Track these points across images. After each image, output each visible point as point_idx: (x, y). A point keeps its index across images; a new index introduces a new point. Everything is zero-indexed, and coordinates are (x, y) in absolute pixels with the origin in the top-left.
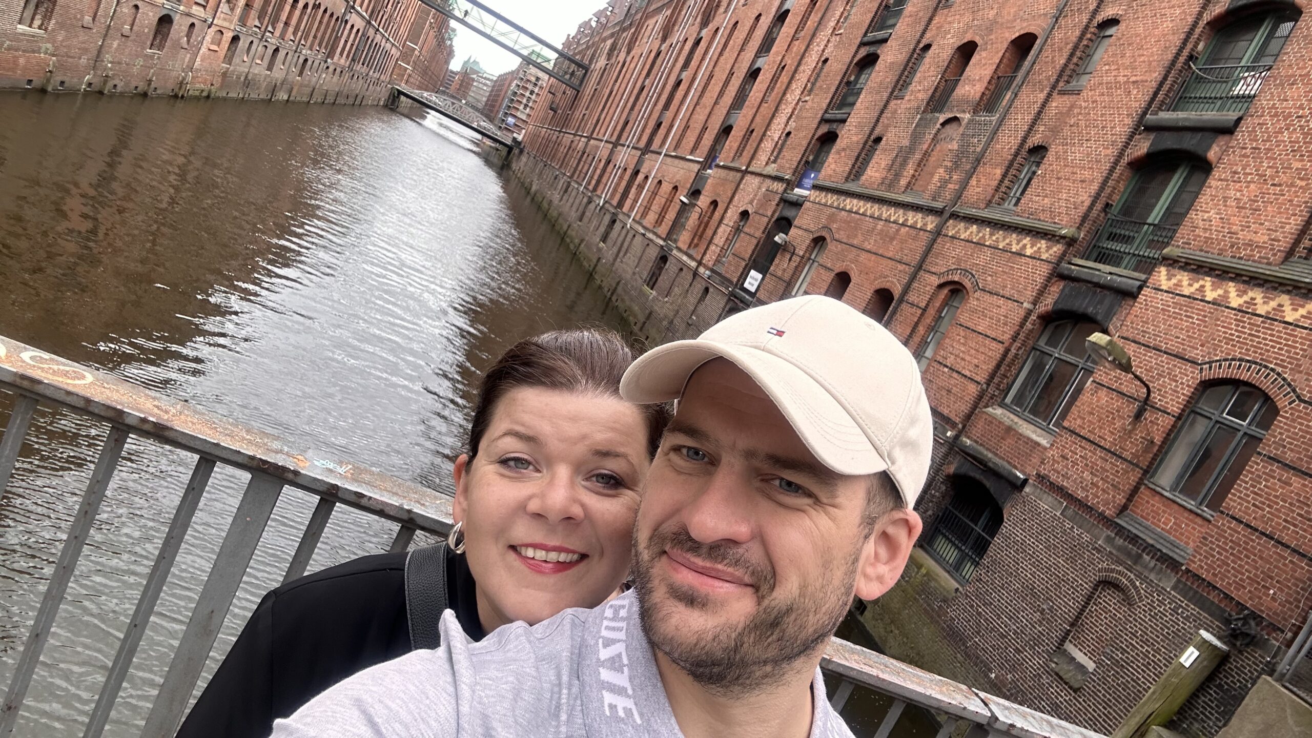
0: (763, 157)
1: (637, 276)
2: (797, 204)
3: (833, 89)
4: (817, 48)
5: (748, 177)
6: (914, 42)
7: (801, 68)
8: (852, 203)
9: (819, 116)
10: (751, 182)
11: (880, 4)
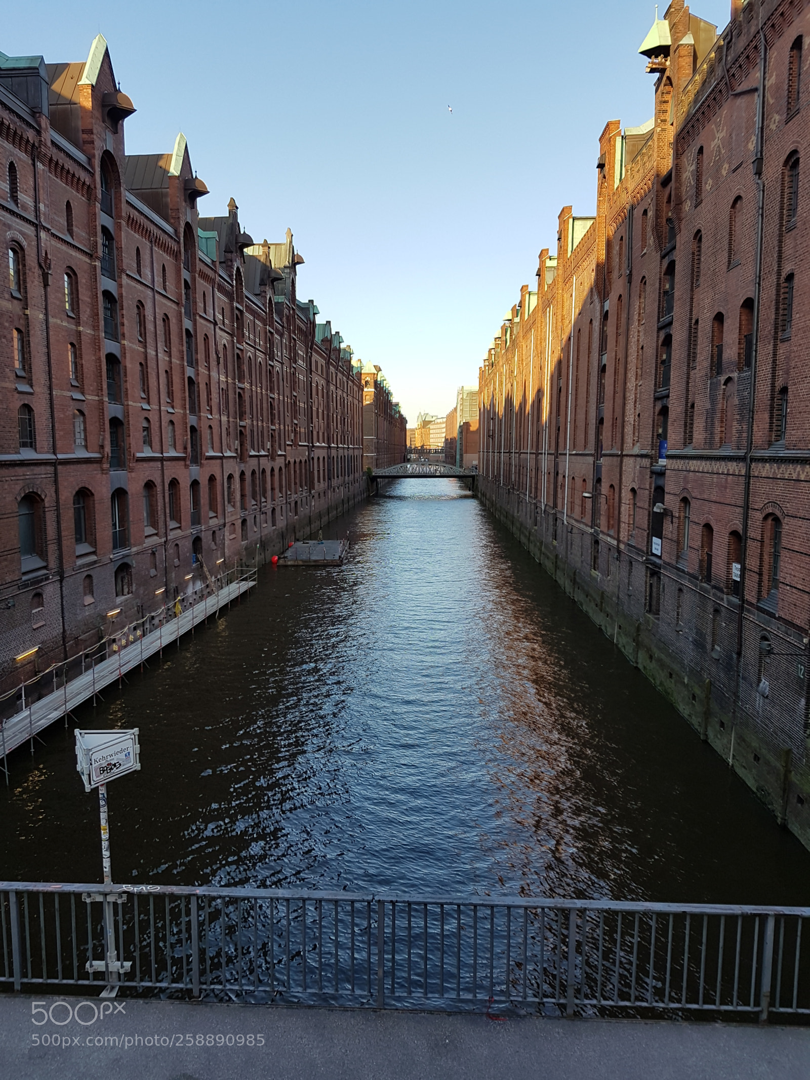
0: (629, 439)
1: (584, 564)
2: (661, 474)
3: (653, 372)
4: (633, 340)
5: (625, 460)
6: (687, 321)
7: (629, 359)
8: (694, 465)
9: (652, 396)
10: (628, 463)
11: (660, 293)
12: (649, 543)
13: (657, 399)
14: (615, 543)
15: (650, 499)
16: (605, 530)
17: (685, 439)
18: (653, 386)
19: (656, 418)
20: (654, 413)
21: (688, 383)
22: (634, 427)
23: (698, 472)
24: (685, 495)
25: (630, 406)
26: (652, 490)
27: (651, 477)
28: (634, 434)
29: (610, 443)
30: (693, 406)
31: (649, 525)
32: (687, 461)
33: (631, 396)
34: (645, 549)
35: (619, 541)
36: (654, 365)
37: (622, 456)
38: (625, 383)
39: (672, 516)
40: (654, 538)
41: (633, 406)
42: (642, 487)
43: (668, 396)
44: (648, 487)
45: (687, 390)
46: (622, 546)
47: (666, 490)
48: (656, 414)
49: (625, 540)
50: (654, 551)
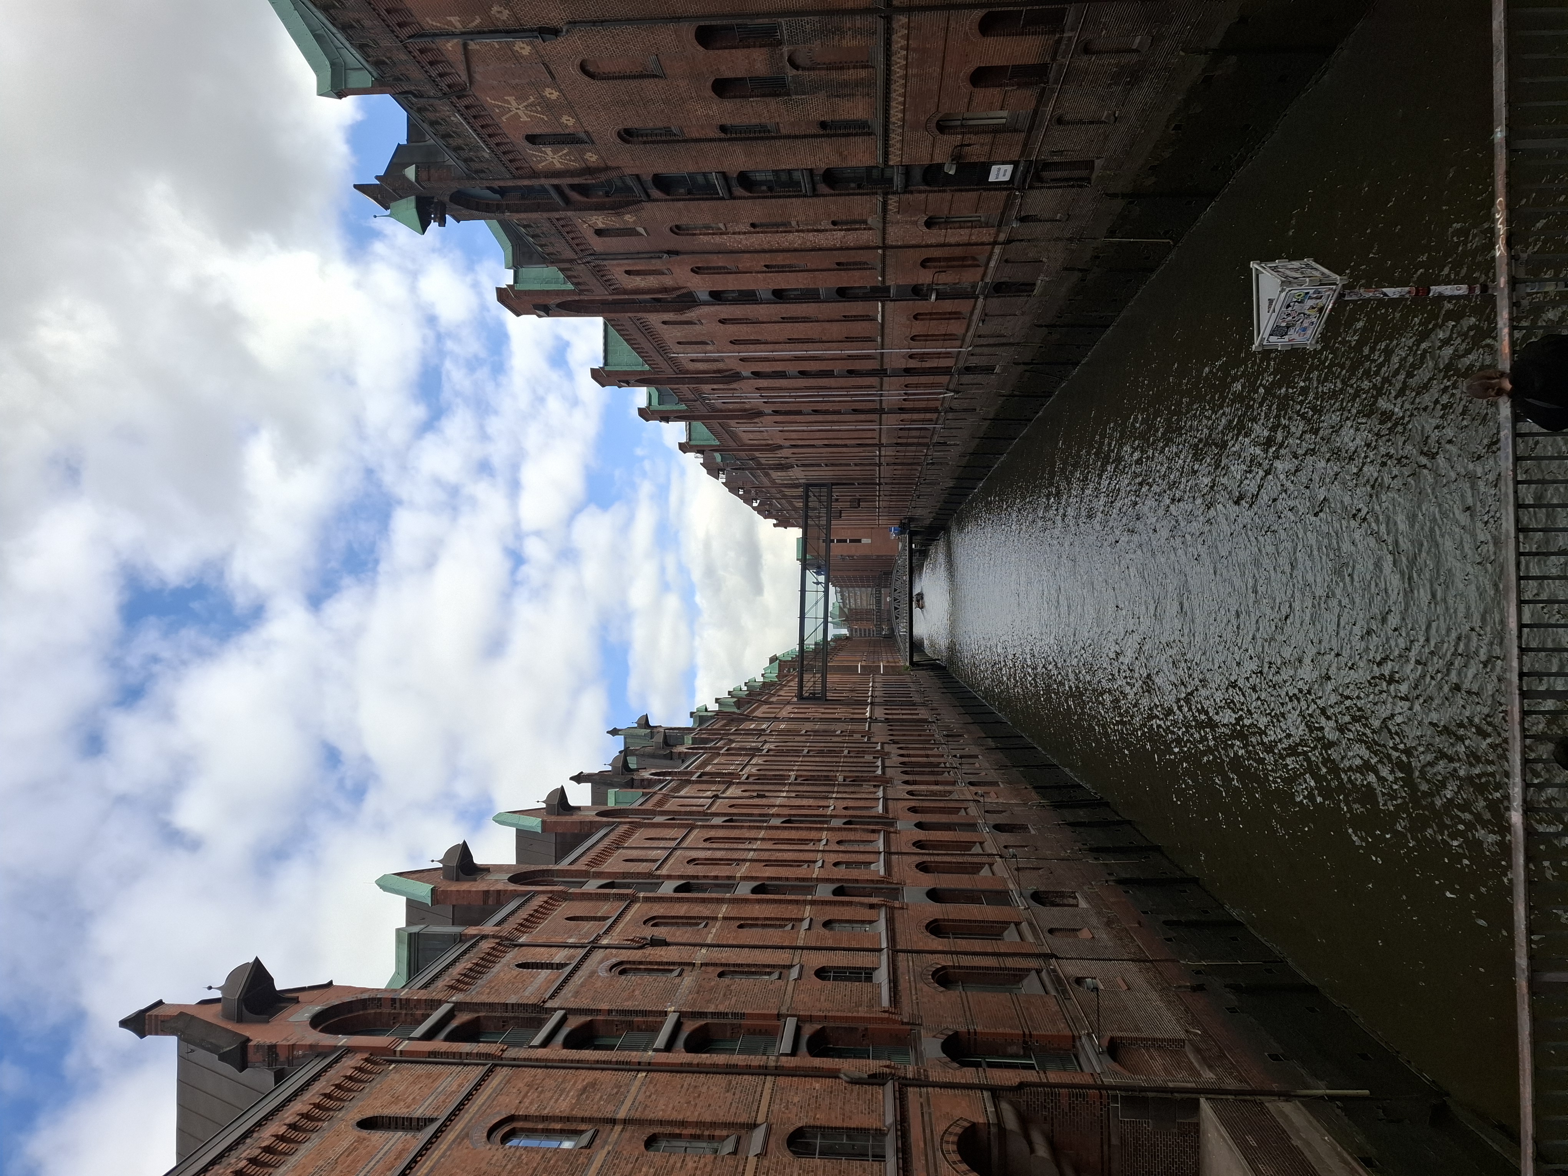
0: (864, 237)
1: (1025, 308)
2: (908, 173)
3: (780, 201)
4: (744, 242)
5: (890, 241)
6: (722, 144)
7: (766, 247)
8: (896, 115)
9: (810, 200)
10: (895, 235)
11: (689, 200)
12: (998, 186)
13: (815, 194)
14: (997, 250)
15: (940, 191)
16: (981, 270)
17: (864, 134)
18: (800, 200)
19: (837, 192)
20: (832, 195)
21: (796, 137)
22: (849, 230)
23: (904, 104)
24: (933, 125)
25: (822, 240)
26: (928, 188)
27: (911, 192)
28: (856, 229)
29: (868, 272)
30: (823, 125)
31: (973, 190)
32: (891, 126)
33: (812, 239)
34: (1005, 193)
35: (995, 243)
36: (773, 200)
37: (885, 247)
38: (795, 250)
39: (962, 145)
40: (992, 179)
41: (821, 236)
42: (923, 207)
43: (811, 171)
44: (924, 196)
45: (805, 136)
46: (1002, 237)
47: (926, 162)
48: (833, 192)
49: (993, 231)
50: (1007, 178)
